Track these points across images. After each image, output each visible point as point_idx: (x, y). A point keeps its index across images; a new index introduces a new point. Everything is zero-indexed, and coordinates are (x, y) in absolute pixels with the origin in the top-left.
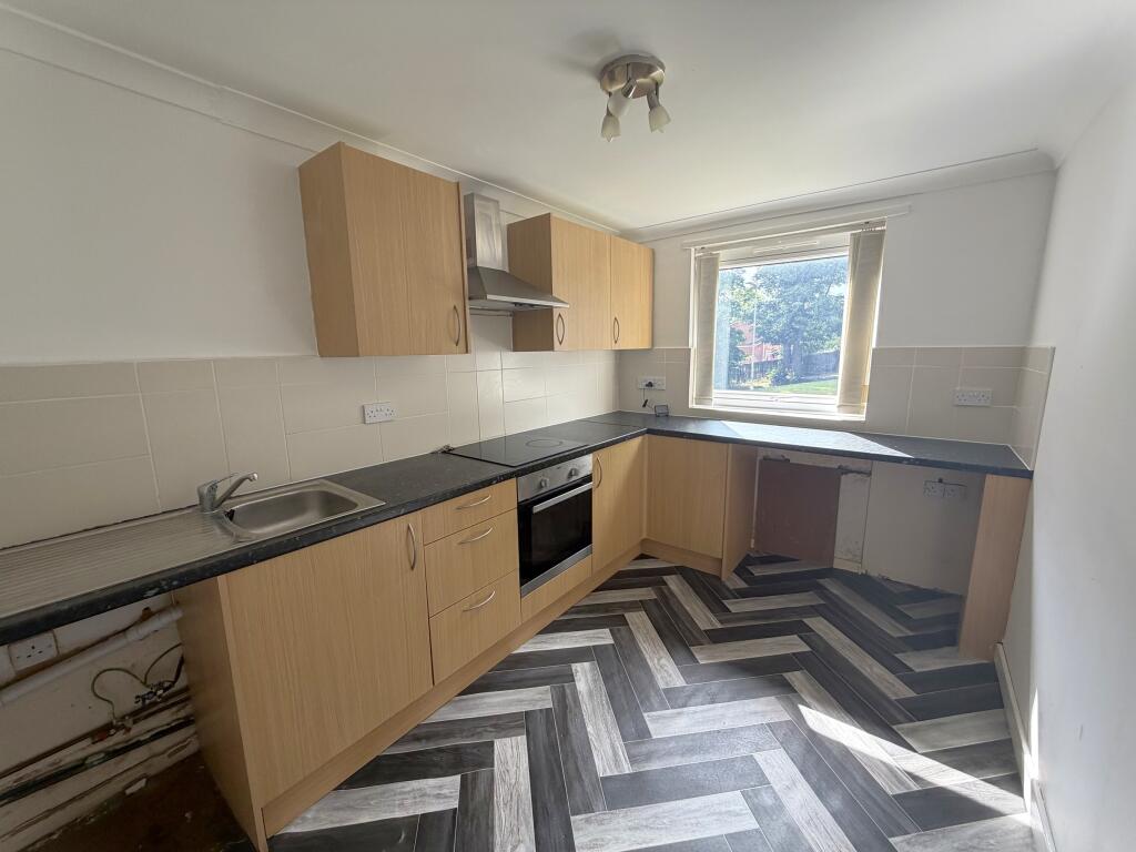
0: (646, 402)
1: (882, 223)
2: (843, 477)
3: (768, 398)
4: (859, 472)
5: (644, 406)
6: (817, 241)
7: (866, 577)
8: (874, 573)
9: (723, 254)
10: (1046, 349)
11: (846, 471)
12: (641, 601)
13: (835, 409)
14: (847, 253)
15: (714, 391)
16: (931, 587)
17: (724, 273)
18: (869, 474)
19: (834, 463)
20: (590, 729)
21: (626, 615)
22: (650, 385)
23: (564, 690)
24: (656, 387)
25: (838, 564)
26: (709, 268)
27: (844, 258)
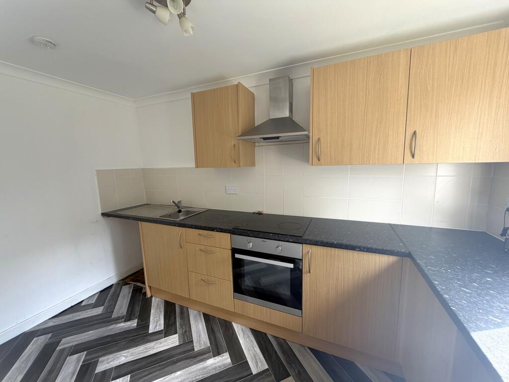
20: (179, 373)
23: (209, 353)
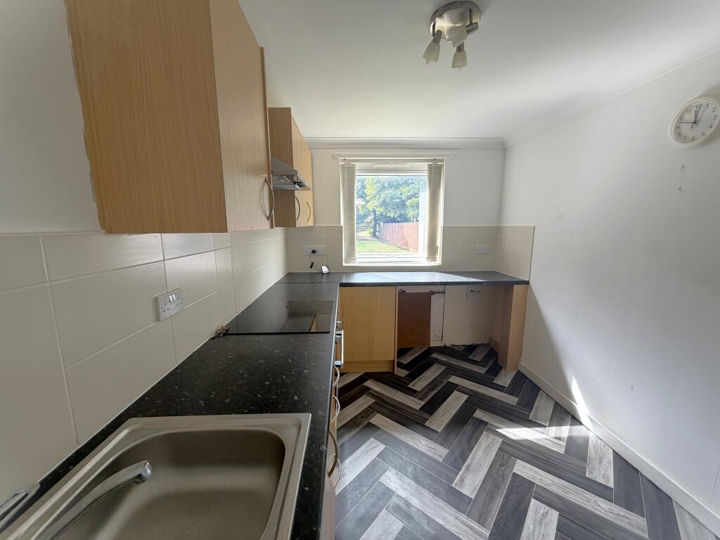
0: (312, 264)
1: (442, 161)
2: (432, 296)
3: (385, 256)
4: (439, 293)
5: (311, 267)
6: (408, 165)
7: (445, 347)
8: (448, 344)
9: (358, 166)
10: (530, 227)
11: (434, 293)
12: (369, 407)
13: (425, 259)
14: (426, 174)
15: (356, 253)
16: (470, 344)
17: (359, 177)
18: (444, 293)
19: (427, 289)
21: (371, 421)
22: (314, 252)
23: (395, 504)
24: (318, 253)
25: (433, 344)
26: (349, 172)
27: (425, 176)
